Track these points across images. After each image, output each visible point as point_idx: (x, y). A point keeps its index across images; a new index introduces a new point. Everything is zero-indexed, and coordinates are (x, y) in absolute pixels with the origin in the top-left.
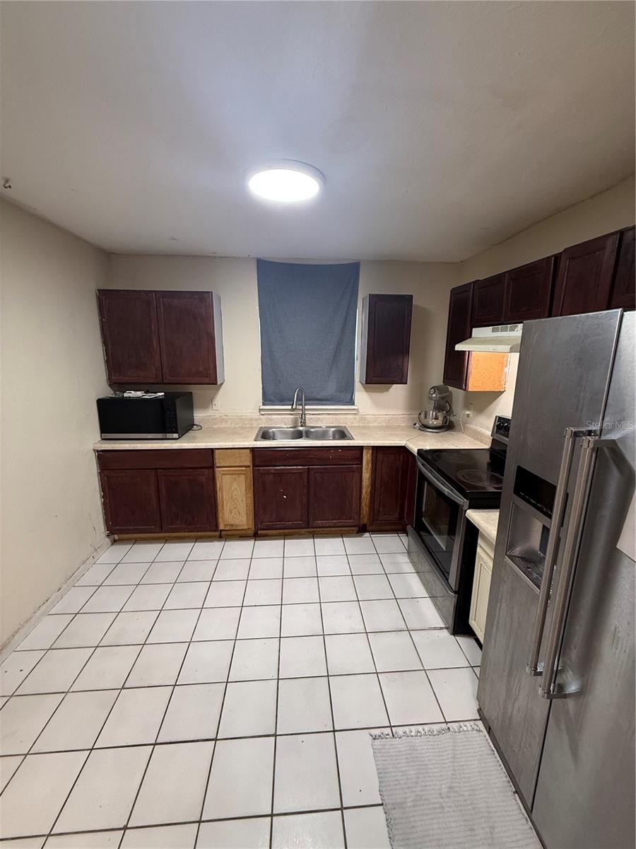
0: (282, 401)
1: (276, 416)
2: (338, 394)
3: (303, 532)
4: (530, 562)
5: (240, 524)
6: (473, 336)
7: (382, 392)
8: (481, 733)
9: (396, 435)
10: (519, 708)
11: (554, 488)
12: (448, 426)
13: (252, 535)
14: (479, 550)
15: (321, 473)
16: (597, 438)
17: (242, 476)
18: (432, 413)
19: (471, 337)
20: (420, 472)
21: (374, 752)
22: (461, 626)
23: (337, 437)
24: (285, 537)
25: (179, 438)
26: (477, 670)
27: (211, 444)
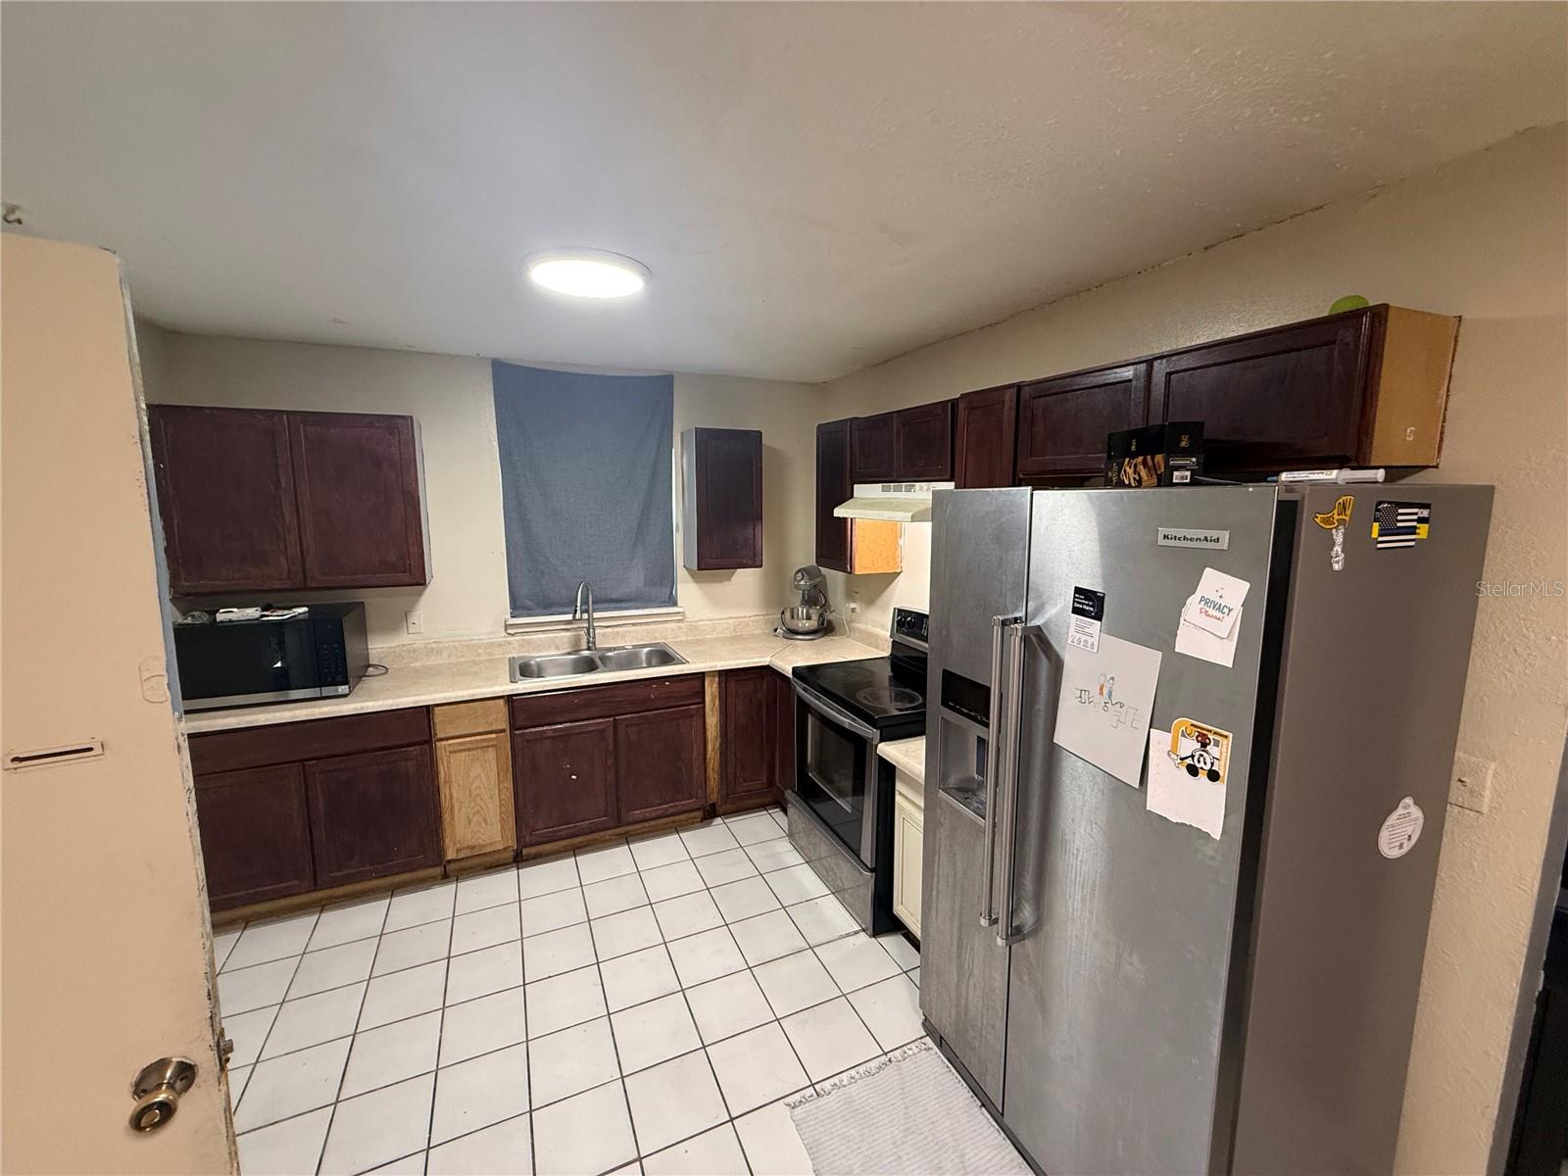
0: (547, 606)
1: (541, 636)
2: (647, 589)
3: (607, 837)
4: (966, 791)
5: (488, 842)
6: (855, 495)
7: (722, 581)
8: (931, 1052)
9: (751, 649)
10: (975, 985)
11: (988, 690)
12: (826, 629)
13: (511, 860)
14: (898, 798)
15: (636, 725)
16: (1023, 625)
17: (491, 749)
18: (802, 611)
19: (852, 497)
20: (800, 700)
21: (797, 1126)
22: (884, 921)
23: (654, 662)
24: (575, 851)
25: (350, 692)
26: (916, 975)
27: (422, 698)
